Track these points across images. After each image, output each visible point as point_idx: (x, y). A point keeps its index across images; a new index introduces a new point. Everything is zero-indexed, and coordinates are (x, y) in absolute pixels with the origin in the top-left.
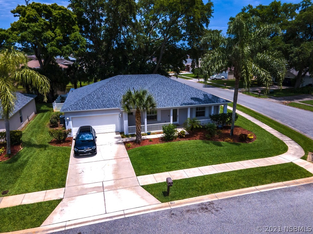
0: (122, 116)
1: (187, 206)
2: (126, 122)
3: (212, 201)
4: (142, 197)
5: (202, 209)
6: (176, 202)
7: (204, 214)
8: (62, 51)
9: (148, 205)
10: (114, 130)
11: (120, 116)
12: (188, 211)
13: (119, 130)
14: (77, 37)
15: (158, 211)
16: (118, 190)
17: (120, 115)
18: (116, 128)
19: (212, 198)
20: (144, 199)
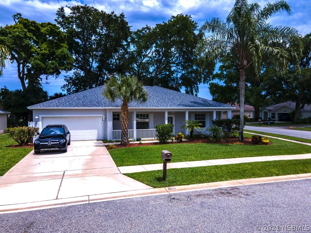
0: (106, 118)
1: (196, 192)
2: (110, 124)
3: (235, 187)
4: (122, 183)
5: (222, 193)
6: (177, 187)
7: (227, 198)
8: (47, 66)
9: (132, 190)
10: (95, 137)
11: (104, 119)
12: (198, 196)
13: (101, 137)
14: (64, 53)
15: (147, 197)
16: (85, 178)
17: (104, 117)
18: (98, 135)
19: (233, 184)
20: (125, 185)
